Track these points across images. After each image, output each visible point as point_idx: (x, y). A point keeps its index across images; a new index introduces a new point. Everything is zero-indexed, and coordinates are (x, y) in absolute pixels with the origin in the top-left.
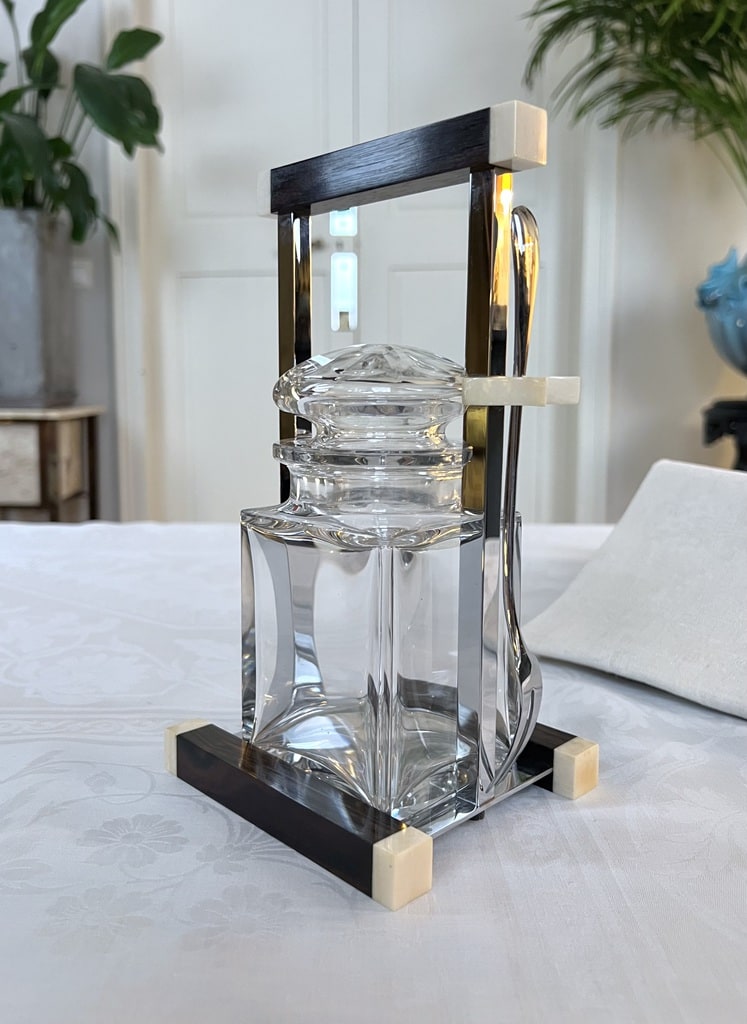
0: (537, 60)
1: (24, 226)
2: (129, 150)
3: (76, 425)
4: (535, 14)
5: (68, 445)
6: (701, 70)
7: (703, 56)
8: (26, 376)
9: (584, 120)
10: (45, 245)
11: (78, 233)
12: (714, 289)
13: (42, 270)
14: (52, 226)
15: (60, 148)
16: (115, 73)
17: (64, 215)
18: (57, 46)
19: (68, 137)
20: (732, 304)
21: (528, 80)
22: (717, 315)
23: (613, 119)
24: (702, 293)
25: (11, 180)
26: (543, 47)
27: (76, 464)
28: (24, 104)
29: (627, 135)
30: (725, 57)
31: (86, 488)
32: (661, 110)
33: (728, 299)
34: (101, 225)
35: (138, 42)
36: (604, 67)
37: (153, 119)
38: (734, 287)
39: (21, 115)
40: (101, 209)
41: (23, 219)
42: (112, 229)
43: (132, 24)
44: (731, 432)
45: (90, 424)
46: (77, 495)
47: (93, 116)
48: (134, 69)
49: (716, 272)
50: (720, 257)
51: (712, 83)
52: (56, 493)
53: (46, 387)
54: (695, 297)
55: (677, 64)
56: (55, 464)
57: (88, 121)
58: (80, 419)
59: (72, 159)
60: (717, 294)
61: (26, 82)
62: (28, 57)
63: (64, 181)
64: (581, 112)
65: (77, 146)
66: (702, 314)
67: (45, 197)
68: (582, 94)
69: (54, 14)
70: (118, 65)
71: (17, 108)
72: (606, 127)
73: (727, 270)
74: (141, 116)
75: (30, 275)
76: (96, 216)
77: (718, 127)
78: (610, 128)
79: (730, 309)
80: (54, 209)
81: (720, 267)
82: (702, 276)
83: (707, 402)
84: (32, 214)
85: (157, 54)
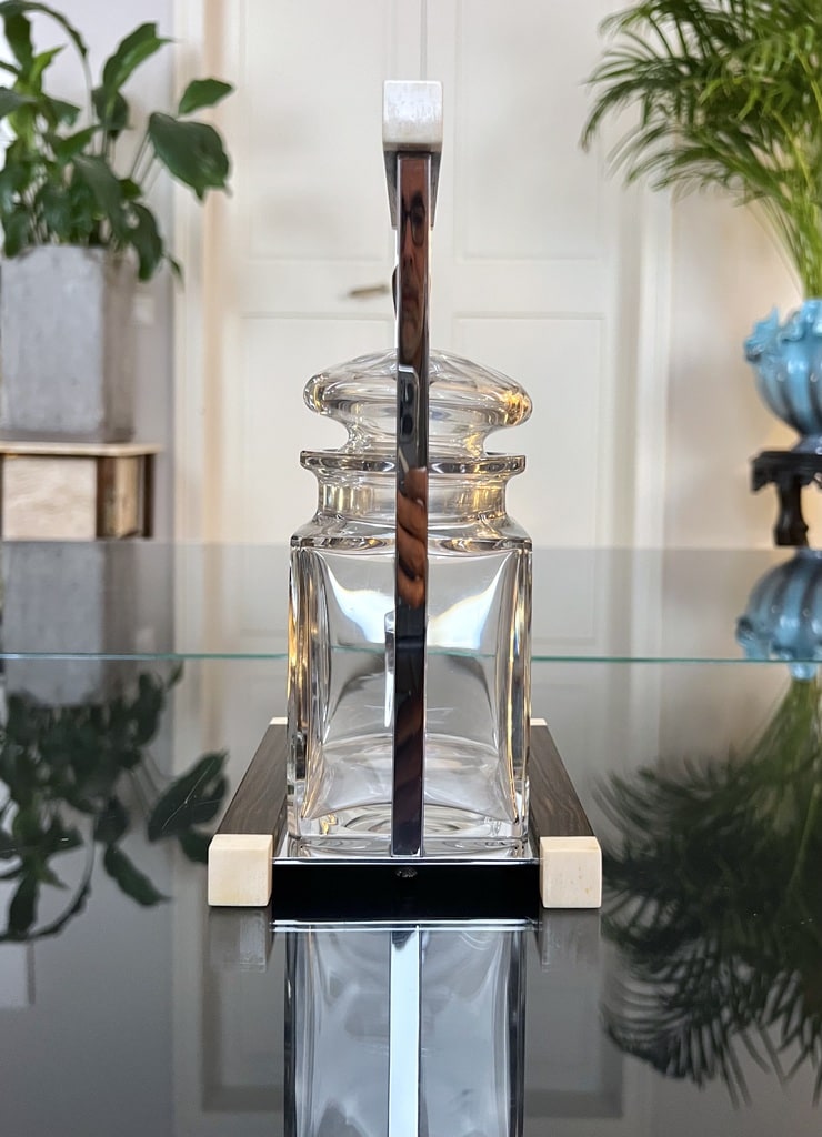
0: (591, 127)
1: (90, 263)
2: (200, 195)
3: (133, 463)
4: (593, 80)
5: (125, 482)
6: (743, 140)
7: (746, 129)
8: (85, 411)
9: (635, 184)
10: (110, 282)
11: (144, 272)
12: (757, 344)
13: (106, 307)
14: (117, 264)
15: (129, 189)
16: (184, 119)
17: (131, 254)
18: (128, 90)
19: (137, 178)
20: (772, 359)
21: (585, 144)
22: (760, 369)
23: (665, 182)
24: (748, 346)
25: (80, 219)
26: (597, 116)
27: (131, 503)
28: (94, 146)
29: (676, 198)
30: (765, 132)
31: (141, 527)
32: (710, 176)
33: (768, 354)
34: (164, 264)
35: (209, 91)
36: (655, 134)
37: (222, 166)
38: (774, 344)
39: (92, 157)
40: (167, 249)
41: (89, 256)
42: (176, 267)
43: (203, 75)
44: (773, 480)
45: (147, 462)
46: (131, 534)
47: (163, 159)
48: (203, 115)
49: (760, 328)
50: (762, 314)
51: (752, 154)
52: (112, 530)
53: (106, 423)
54: (742, 352)
55: (722, 136)
56: (112, 500)
57: (157, 163)
58: (138, 457)
59: (140, 200)
60: (759, 349)
61: (96, 122)
62: (98, 98)
63: (133, 221)
64: (632, 176)
65: (145, 187)
66: (748, 367)
67: (111, 236)
68: (637, 156)
69: (127, 60)
70: (189, 110)
71: (88, 149)
72: (657, 190)
73: (770, 327)
74: (210, 162)
75: (93, 311)
76: (163, 256)
77: (758, 194)
78: (662, 191)
79: (771, 363)
80: (120, 247)
81: (764, 324)
82: (747, 332)
83: (754, 452)
84: (99, 252)
85: (227, 103)
